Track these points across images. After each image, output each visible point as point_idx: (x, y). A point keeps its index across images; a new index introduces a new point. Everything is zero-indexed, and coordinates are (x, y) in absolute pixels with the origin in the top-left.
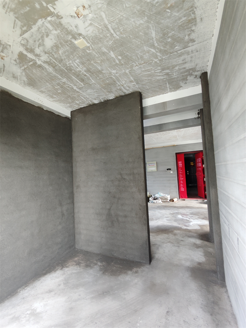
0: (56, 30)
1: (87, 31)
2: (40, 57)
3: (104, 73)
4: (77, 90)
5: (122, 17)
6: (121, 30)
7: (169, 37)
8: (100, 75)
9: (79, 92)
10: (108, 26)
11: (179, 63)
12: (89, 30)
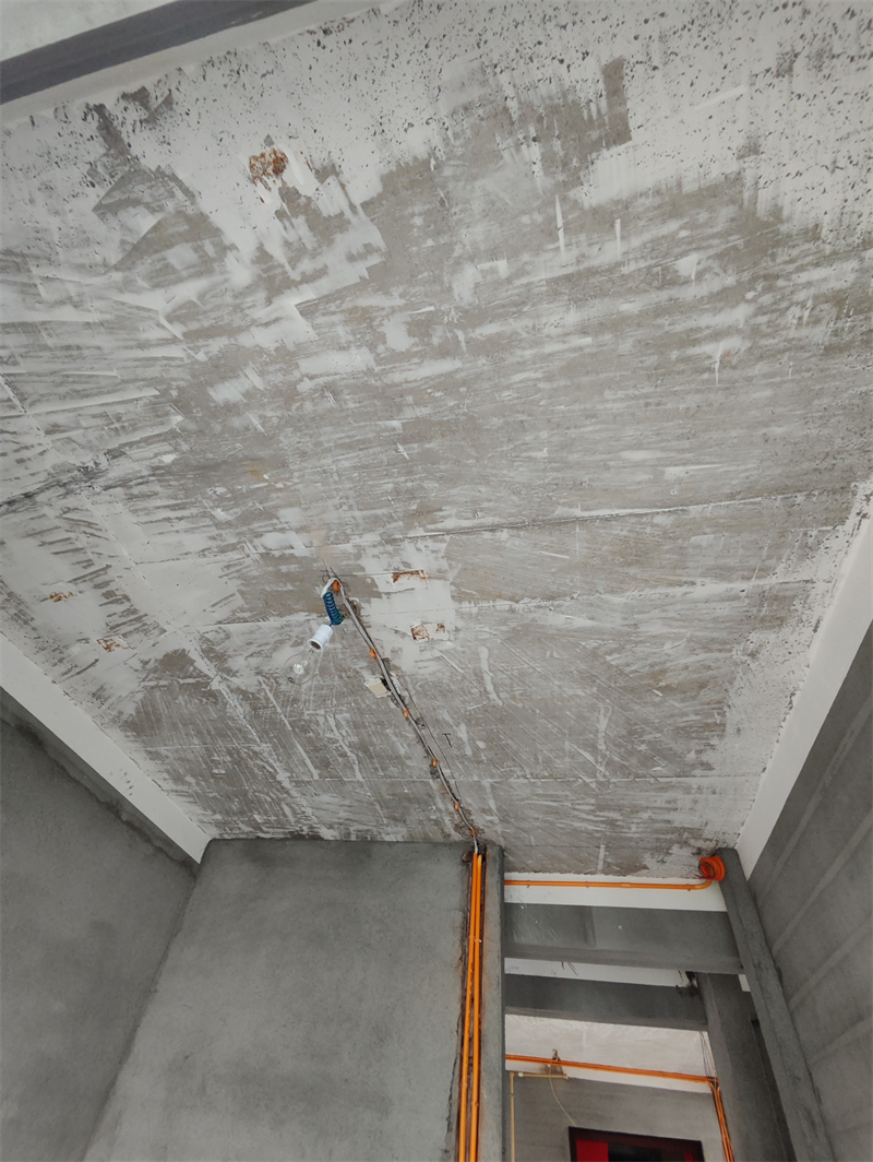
1: (420, 668)
2: (234, 675)
3: (408, 767)
4: (286, 784)
5: (531, 670)
6: (517, 693)
7: (643, 742)
8: (392, 768)
9: (287, 792)
10: (485, 675)
11: (656, 805)
12: (425, 667)
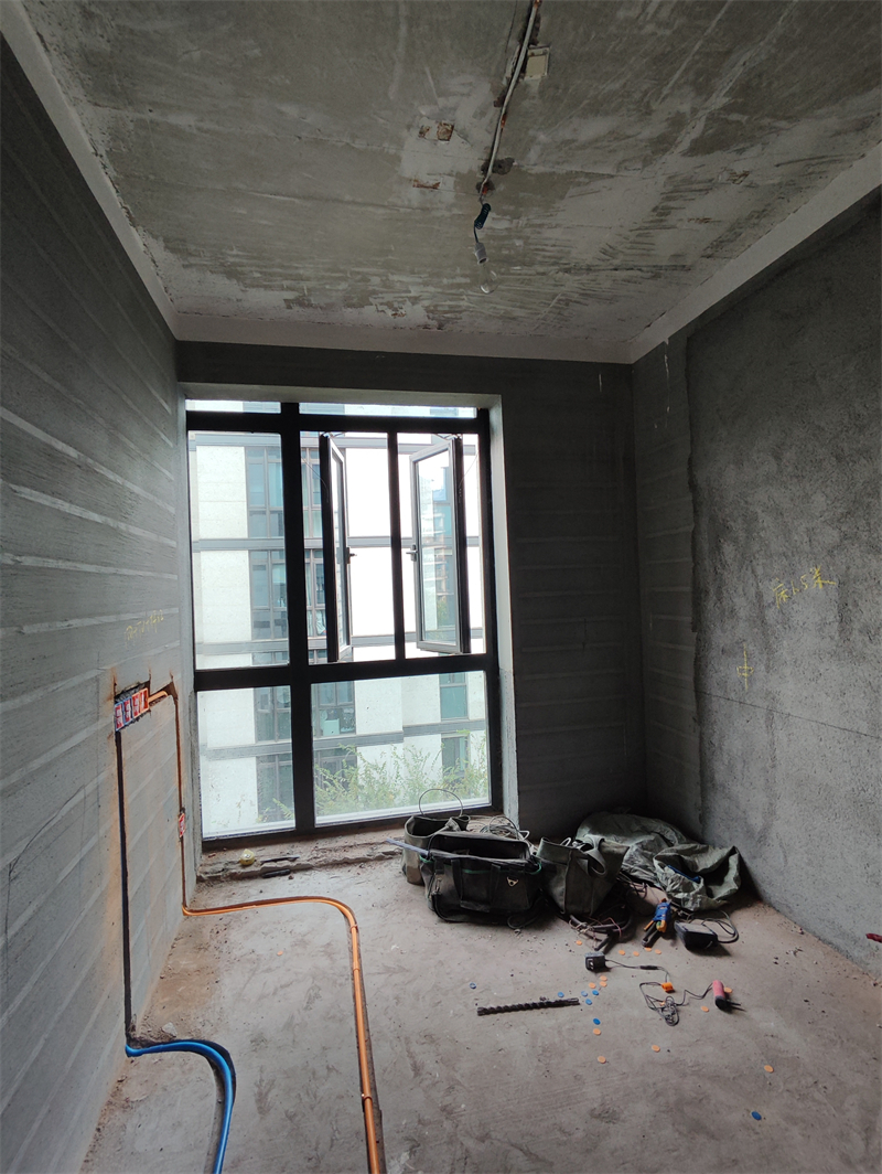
0: (533, 140)
1: (471, 84)
12: (463, 84)
